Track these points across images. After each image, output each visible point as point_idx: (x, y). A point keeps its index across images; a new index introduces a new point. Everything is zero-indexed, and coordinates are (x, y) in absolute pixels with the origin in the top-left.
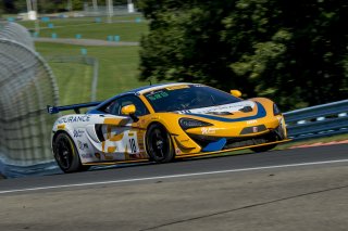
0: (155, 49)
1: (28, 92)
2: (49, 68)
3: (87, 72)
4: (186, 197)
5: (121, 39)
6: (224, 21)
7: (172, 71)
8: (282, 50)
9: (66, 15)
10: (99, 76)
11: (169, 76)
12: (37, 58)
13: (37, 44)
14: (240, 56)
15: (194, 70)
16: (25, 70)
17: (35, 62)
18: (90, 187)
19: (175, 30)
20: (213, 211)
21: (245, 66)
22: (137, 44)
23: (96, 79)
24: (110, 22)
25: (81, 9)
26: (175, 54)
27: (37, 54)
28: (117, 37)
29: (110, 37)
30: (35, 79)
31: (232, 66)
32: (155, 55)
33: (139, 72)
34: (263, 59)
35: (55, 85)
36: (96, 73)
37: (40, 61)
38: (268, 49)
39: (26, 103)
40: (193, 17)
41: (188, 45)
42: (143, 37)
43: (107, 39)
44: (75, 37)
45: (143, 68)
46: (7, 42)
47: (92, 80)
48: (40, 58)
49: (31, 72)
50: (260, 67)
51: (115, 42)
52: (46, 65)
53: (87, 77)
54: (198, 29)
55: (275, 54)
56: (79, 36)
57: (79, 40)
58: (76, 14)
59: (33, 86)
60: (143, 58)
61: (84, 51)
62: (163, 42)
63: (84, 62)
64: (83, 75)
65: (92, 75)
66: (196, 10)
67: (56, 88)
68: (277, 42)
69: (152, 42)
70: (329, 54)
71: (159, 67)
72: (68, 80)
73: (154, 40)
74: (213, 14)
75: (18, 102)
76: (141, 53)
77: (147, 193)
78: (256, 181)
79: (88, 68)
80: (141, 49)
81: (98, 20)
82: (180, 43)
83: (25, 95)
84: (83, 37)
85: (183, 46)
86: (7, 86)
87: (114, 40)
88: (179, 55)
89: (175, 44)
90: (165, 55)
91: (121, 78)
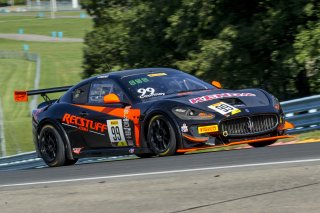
0: (100, 47)
3: (29, 69)
4: (130, 197)
5: (64, 36)
6: (170, 19)
8: (228, 48)
9: (7, 10)
10: (41, 73)
14: (186, 53)
18: (32, 187)
19: (120, 26)
22: (82, 40)
23: (38, 76)
24: (53, 17)
25: (24, 3)
26: (120, 51)
28: (61, 33)
29: (54, 33)
31: (178, 63)
32: (99, 53)
33: (82, 70)
34: (209, 57)
36: (38, 70)
38: (214, 46)
40: (139, 14)
43: (51, 35)
44: (18, 32)
45: (86, 66)
47: (34, 76)
50: (206, 65)
51: (59, 38)
53: (29, 74)
54: (143, 26)
55: (220, 53)
56: (21, 31)
57: (21, 36)
58: (19, 9)
61: (26, 47)
62: (108, 40)
63: (26, 58)
64: (25, 72)
65: (35, 71)
66: (142, 6)
68: (224, 39)
70: (275, 53)
71: (104, 65)
72: (9, 77)
74: (159, 11)
76: (85, 51)
77: (89, 193)
78: (201, 182)
79: (30, 64)
80: (86, 46)
81: (41, 15)
82: (125, 40)
84: (25, 32)
87: (57, 36)
88: (123, 53)
89: (121, 41)
90: (110, 52)
91: (64, 75)
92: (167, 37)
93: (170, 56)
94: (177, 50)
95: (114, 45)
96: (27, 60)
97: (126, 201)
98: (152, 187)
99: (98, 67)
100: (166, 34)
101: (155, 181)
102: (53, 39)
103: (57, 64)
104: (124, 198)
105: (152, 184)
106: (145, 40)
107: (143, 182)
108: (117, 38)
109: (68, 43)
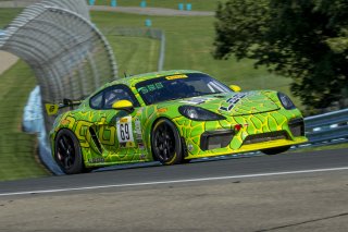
0: (235, 21)
1: (82, 71)
2: (107, 43)
3: (153, 47)
4: (270, 201)
5: (193, 9)
7: (255, 47)
10: (166, 53)
11: (250, 53)
12: (93, 30)
13: (93, 14)
14: (338, 29)
15: (281, 47)
16: (79, 45)
17: (92, 34)
18: (154, 187)
20: (301, 219)
21: (344, 41)
22: (213, 13)
23: (162, 55)
26: (258, 26)
27: (93, 25)
28: (189, 6)
29: (181, 6)
30: (90, 55)
31: (328, 41)
32: (235, 28)
33: (215, 48)
35: (114, 63)
36: (163, 49)
37: (97, 34)
39: (80, 84)
41: (274, 15)
42: (220, 7)
43: (178, 9)
44: (139, 5)
45: (219, 43)
46: (57, 11)
47: (159, 57)
48: (97, 30)
49: (86, 48)
51: (187, 11)
52: (104, 38)
53: (152, 54)
56: (143, 4)
57: (143, 9)
59: (88, 64)
60: (219, 31)
61: (149, 23)
62: (244, 12)
63: (149, 35)
64: (148, 51)
65: (159, 50)
67: (115, 67)
69: (231, 12)
71: (239, 43)
72: (129, 58)
73: (233, 10)
75: (70, 83)
76: (216, 25)
77: (221, 195)
79: (153, 43)
80: (217, 20)
82: (264, 13)
83: (78, 74)
84: (148, 5)
85: (268, 16)
86: (58, 63)
87: (185, 9)
88: (262, 29)
89: (259, 14)
90: (247, 28)
91: (193, 55)
92: (316, 9)
93: (319, 32)
94: (327, 26)
95: (251, 19)
96: (151, 37)
97: (265, 205)
98: (295, 189)
99: (232, 45)
100: (314, 6)
101: (299, 181)
102: (181, 12)
103: (185, 42)
104: (262, 201)
105: (296, 185)
106: (289, 13)
107: (285, 182)
108: (255, 10)
109: (197, 17)
